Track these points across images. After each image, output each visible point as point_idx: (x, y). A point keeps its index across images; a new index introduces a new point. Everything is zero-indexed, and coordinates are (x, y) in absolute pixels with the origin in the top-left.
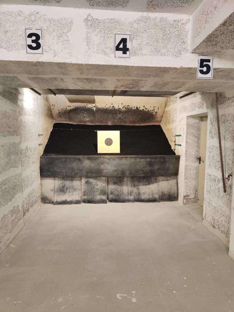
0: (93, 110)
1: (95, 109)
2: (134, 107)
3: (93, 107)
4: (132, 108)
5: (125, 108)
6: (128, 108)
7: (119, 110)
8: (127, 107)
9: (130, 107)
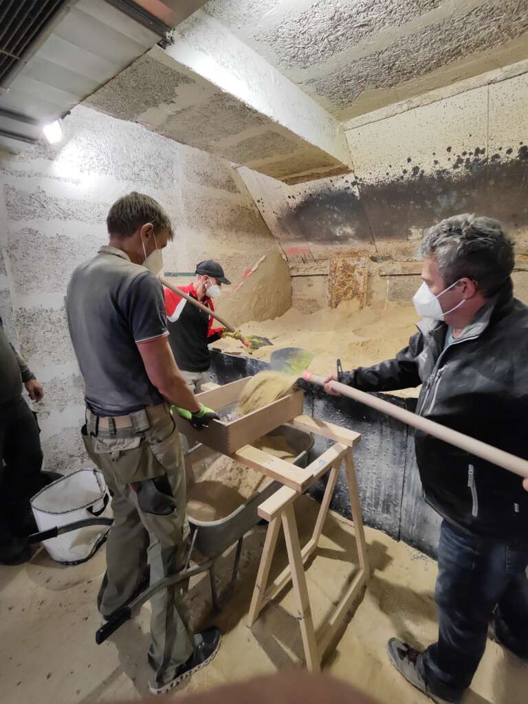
0: (353, 194)
1: (356, 190)
2: (509, 151)
3: (349, 185)
4: (497, 156)
5: (467, 167)
6: (476, 160)
7: (440, 179)
8: (472, 158)
9: (490, 153)
